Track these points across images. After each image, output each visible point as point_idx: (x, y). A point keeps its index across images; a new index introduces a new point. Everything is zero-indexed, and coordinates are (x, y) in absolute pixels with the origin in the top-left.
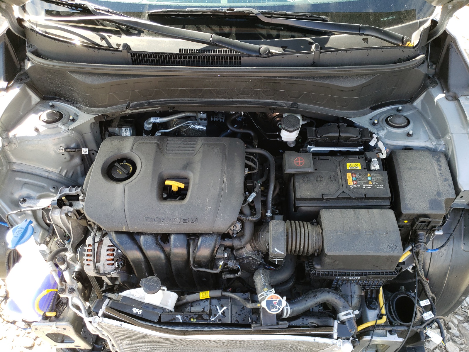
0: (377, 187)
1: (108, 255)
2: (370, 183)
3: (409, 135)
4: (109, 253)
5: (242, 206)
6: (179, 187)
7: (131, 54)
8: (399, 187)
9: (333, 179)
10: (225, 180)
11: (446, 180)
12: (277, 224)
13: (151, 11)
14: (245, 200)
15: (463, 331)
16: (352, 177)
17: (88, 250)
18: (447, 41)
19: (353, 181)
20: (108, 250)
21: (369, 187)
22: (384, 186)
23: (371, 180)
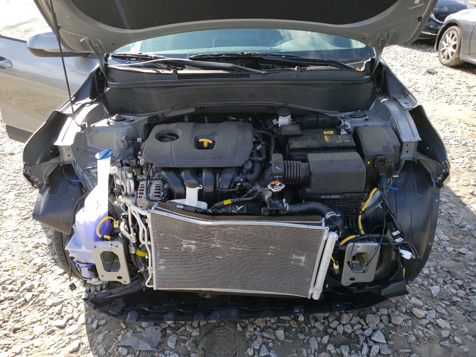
0: (346, 141)
1: (155, 192)
2: (340, 139)
3: (366, 120)
4: (156, 191)
5: (253, 151)
6: (208, 143)
7: (178, 75)
8: (362, 142)
9: (314, 139)
10: (240, 138)
11: (392, 137)
12: (277, 155)
13: (191, 57)
14: (254, 149)
15: (450, 312)
16: (328, 137)
17: (140, 197)
18: (384, 69)
19: (329, 139)
20: (156, 189)
21: (340, 141)
22: (351, 141)
23: (341, 139)
